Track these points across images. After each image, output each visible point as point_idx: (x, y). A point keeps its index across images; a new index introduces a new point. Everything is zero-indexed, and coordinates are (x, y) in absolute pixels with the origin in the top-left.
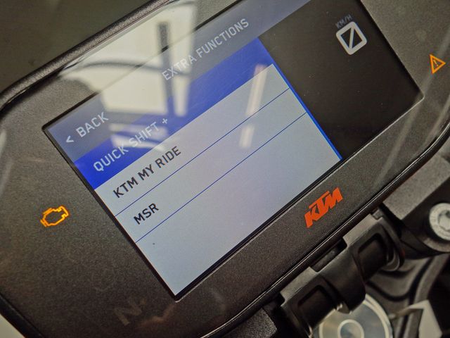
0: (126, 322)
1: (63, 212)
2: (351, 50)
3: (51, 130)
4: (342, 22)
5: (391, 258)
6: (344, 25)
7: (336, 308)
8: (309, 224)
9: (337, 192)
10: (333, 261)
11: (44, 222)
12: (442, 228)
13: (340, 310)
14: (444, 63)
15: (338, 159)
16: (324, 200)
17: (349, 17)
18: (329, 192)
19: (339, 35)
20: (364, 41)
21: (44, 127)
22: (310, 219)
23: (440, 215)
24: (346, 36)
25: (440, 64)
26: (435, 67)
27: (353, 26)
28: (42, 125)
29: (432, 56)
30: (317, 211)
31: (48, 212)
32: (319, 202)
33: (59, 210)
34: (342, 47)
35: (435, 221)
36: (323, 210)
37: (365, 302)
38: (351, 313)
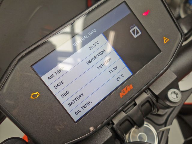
0: (59, 131)
1: (38, 94)
2: (135, 36)
3: (33, 67)
4: (132, 27)
5: (154, 109)
6: (133, 28)
7: (134, 127)
8: (121, 97)
9: (131, 85)
10: (132, 110)
11: (32, 97)
12: (172, 98)
13: (136, 128)
14: (169, 40)
15: (131, 74)
16: (126, 88)
17: (135, 25)
18: (128, 86)
19: (131, 31)
20: (140, 33)
21: (31, 66)
22: (121, 95)
23: (172, 93)
24: (134, 32)
25: (167, 40)
26: (166, 41)
27: (136, 28)
28: (30, 65)
29: (164, 38)
30: (124, 92)
31: (33, 94)
32: (125, 89)
33: (36, 93)
34: (132, 35)
35: (170, 95)
36: (126, 92)
37: (145, 125)
38: (140, 129)
